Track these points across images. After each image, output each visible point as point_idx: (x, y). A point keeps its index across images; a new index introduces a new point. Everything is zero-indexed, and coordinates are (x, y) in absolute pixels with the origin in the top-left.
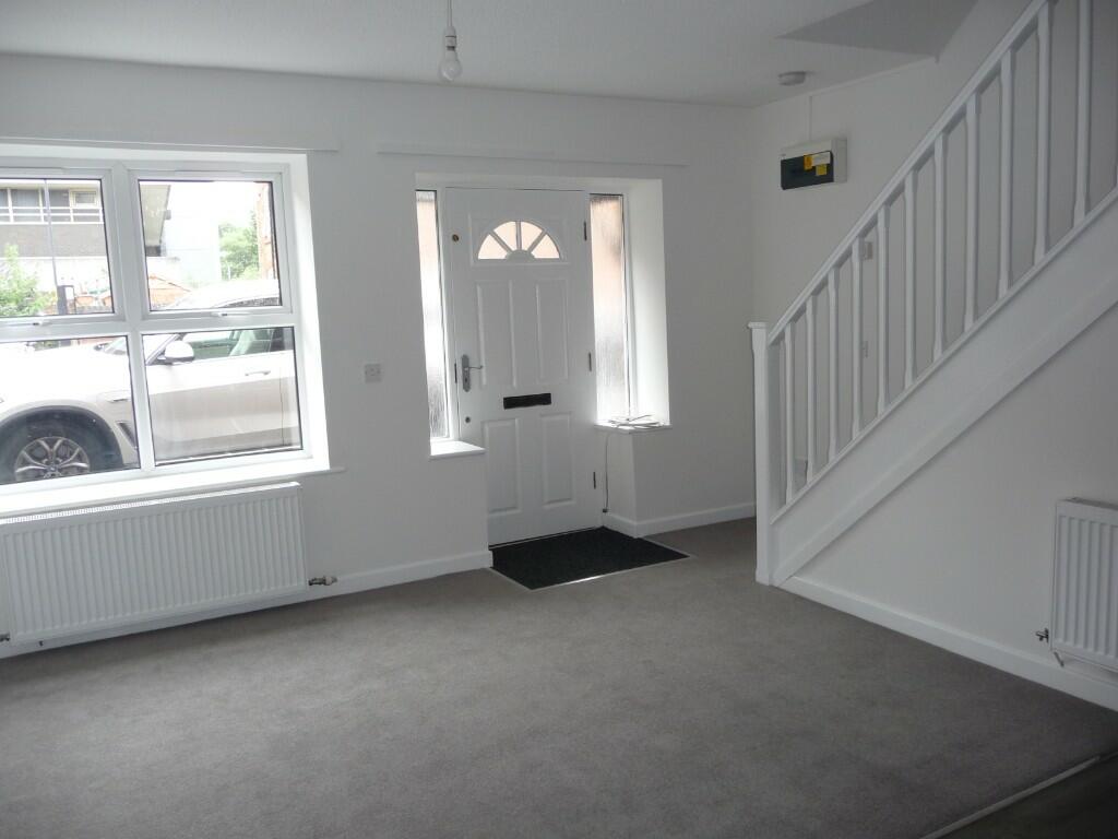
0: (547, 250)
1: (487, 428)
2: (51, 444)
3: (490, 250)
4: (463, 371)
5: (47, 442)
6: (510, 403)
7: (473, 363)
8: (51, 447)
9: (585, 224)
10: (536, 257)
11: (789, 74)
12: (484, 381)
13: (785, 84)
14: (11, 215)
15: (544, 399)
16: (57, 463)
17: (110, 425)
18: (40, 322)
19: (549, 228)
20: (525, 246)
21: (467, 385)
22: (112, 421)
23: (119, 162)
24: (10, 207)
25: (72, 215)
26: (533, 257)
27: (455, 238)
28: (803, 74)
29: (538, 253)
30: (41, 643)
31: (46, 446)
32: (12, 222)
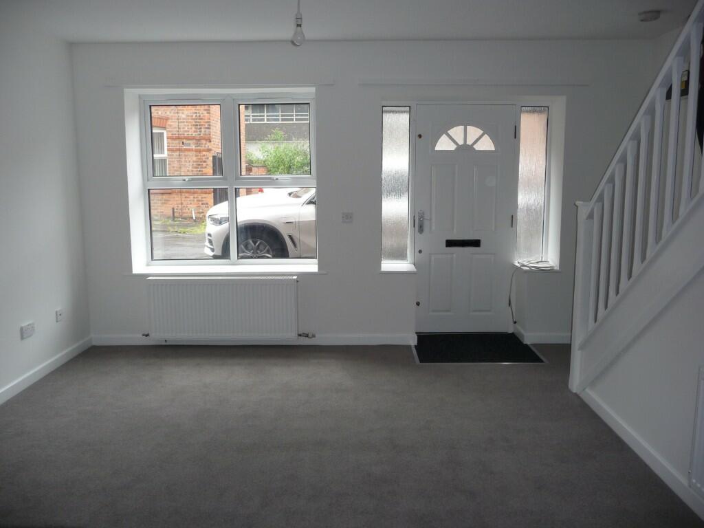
0: (486, 144)
1: (433, 258)
2: (255, 243)
3: (444, 144)
4: (419, 220)
5: (253, 242)
6: (450, 243)
7: (427, 216)
8: (255, 244)
9: (515, 127)
10: (477, 149)
11: (645, 12)
12: (433, 228)
13: (642, 20)
14: (265, 118)
15: (476, 243)
16: (257, 253)
17: (283, 235)
18: (187, 179)
19: (488, 130)
20: (469, 142)
21: (421, 229)
22: (285, 233)
23: (228, 95)
24: (265, 114)
25: (280, 118)
26: (474, 149)
27: (420, 136)
28: (658, 12)
29: (478, 147)
30: (166, 341)
31: (253, 244)
32: (266, 122)
